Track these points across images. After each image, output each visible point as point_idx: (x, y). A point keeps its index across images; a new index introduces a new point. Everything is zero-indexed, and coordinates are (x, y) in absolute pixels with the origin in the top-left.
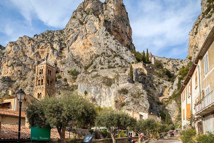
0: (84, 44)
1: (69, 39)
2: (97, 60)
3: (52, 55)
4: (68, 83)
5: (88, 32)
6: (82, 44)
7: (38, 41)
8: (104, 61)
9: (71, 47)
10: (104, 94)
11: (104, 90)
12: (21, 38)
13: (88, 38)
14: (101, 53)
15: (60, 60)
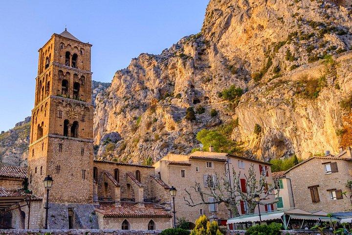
0: (245, 31)
1: (213, 30)
2: (281, 55)
3: (183, 71)
4: (222, 118)
5: (251, 5)
6: (241, 32)
7: (165, 57)
8: (297, 50)
9: (220, 44)
10: (304, 123)
11: (303, 112)
12: (135, 59)
13: (254, 16)
14: (286, 37)
15: (200, 77)
